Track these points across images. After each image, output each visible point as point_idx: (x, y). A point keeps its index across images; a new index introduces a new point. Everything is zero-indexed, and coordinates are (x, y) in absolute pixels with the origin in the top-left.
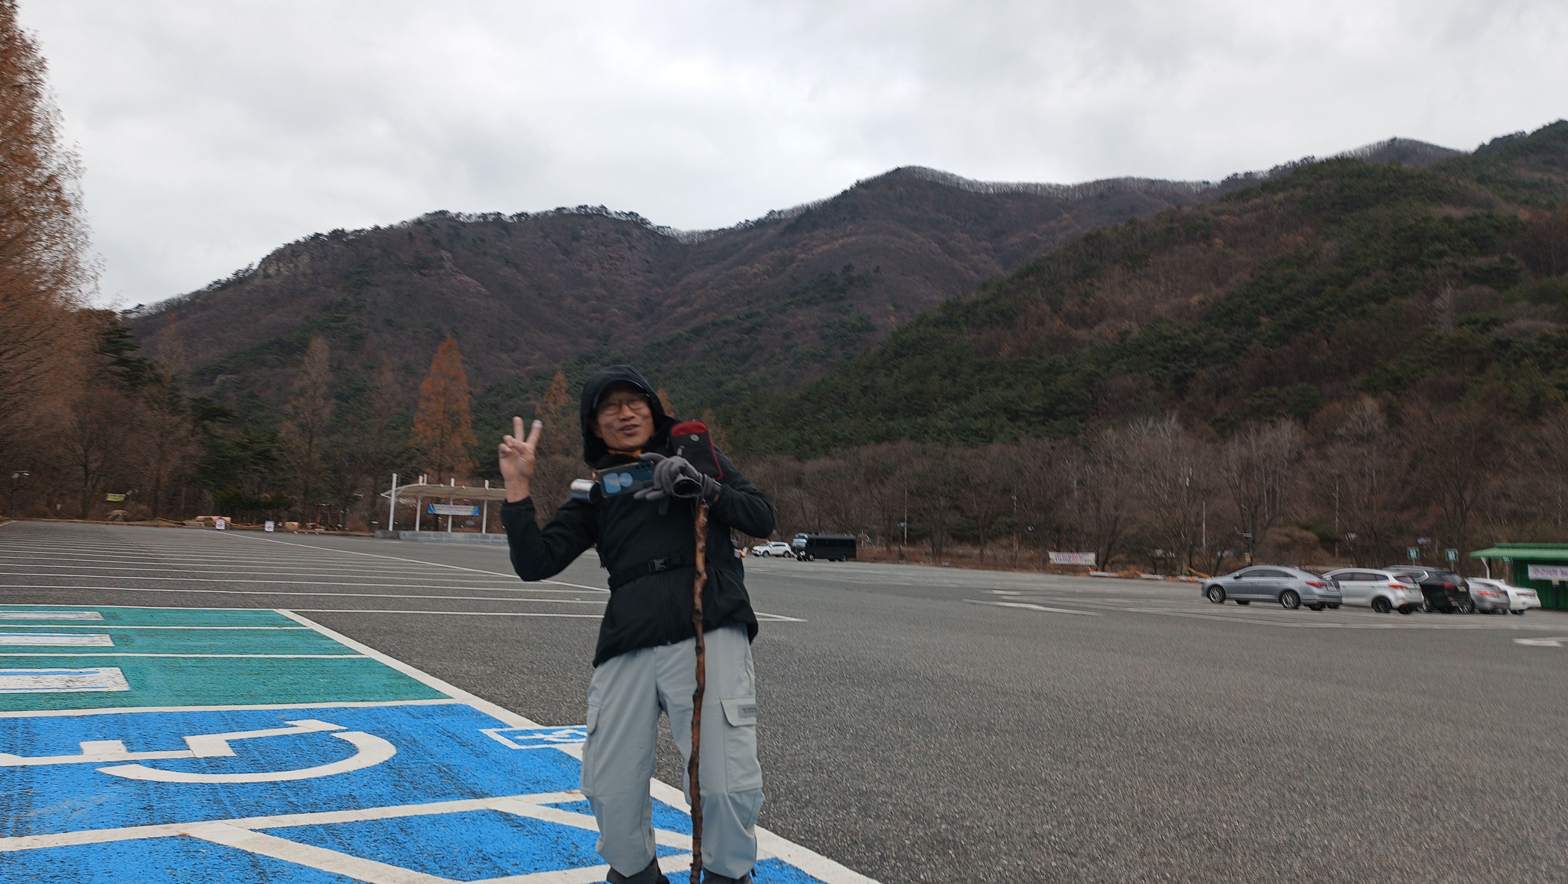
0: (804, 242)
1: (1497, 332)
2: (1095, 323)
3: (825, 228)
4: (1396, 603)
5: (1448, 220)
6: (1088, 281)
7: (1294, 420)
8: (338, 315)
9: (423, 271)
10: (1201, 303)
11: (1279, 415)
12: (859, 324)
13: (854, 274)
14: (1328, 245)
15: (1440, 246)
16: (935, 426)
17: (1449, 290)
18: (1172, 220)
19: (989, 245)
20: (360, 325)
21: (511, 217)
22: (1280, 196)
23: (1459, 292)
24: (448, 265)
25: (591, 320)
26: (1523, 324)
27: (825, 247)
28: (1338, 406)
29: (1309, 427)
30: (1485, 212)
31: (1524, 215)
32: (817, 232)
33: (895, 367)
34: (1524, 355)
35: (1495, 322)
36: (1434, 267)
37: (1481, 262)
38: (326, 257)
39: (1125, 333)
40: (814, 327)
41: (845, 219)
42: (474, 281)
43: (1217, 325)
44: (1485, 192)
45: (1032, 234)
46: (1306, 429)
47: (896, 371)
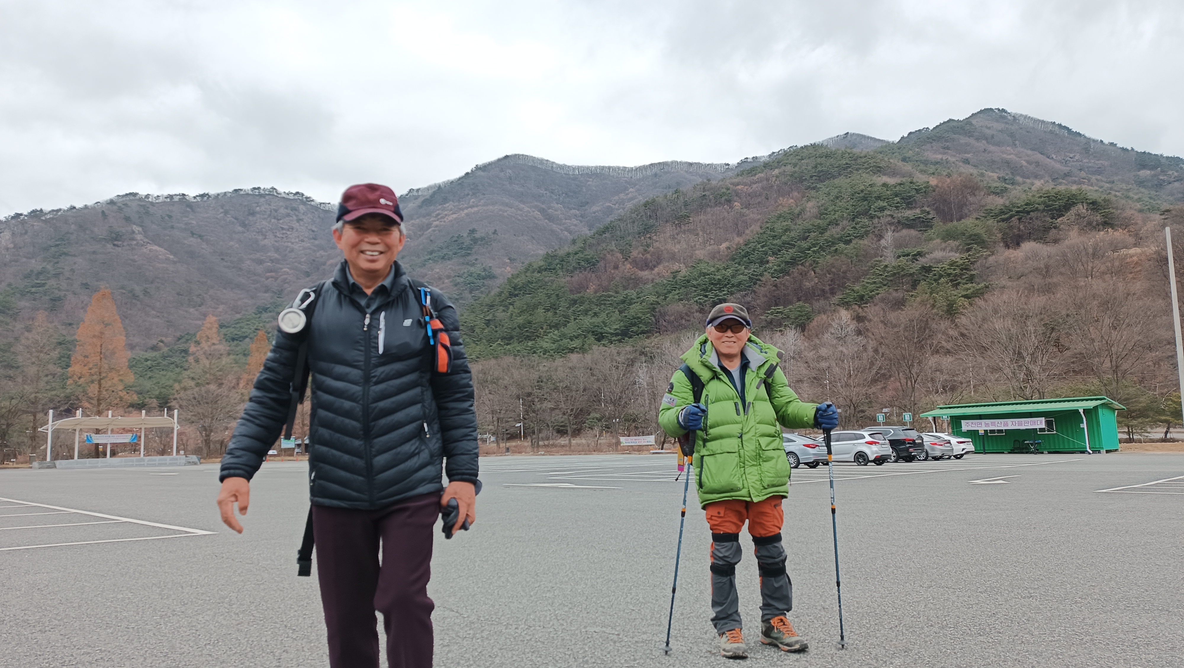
0: (438, 212)
1: (922, 261)
2: (655, 266)
3: (453, 201)
4: (872, 457)
5: (885, 185)
6: (648, 236)
7: (796, 328)
8: (38, 282)
9: (116, 243)
10: (728, 248)
11: (785, 326)
12: (483, 274)
13: (477, 235)
14: (810, 204)
15: (882, 204)
16: (541, 348)
17: (890, 233)
18: (704, 190)
19: (578, 212)
20: (59, 290)
21: (195, 197)
22: (776, 172)
23: (897, 235)
24: (139, 237)
25: (267, 278)
26: (938, 254)
27: (455, 216)
28: (824, 317)
29: (806, 333)
30: (909, 180)
31: (933, 181)
32: (447, 205)
33: (510, 304)
34: (941, 276)
35: (920, 254)
36: (879, 218)
37: (909, 213)
38: (26, 233)
39: (675, 273)
40: (448, 277)
41: (468, 195)
42: (162, 250)
43: (739, 264)
44: (908, 167)
45: (608, 204)
46: (804, 335)
47: (511, 307)
